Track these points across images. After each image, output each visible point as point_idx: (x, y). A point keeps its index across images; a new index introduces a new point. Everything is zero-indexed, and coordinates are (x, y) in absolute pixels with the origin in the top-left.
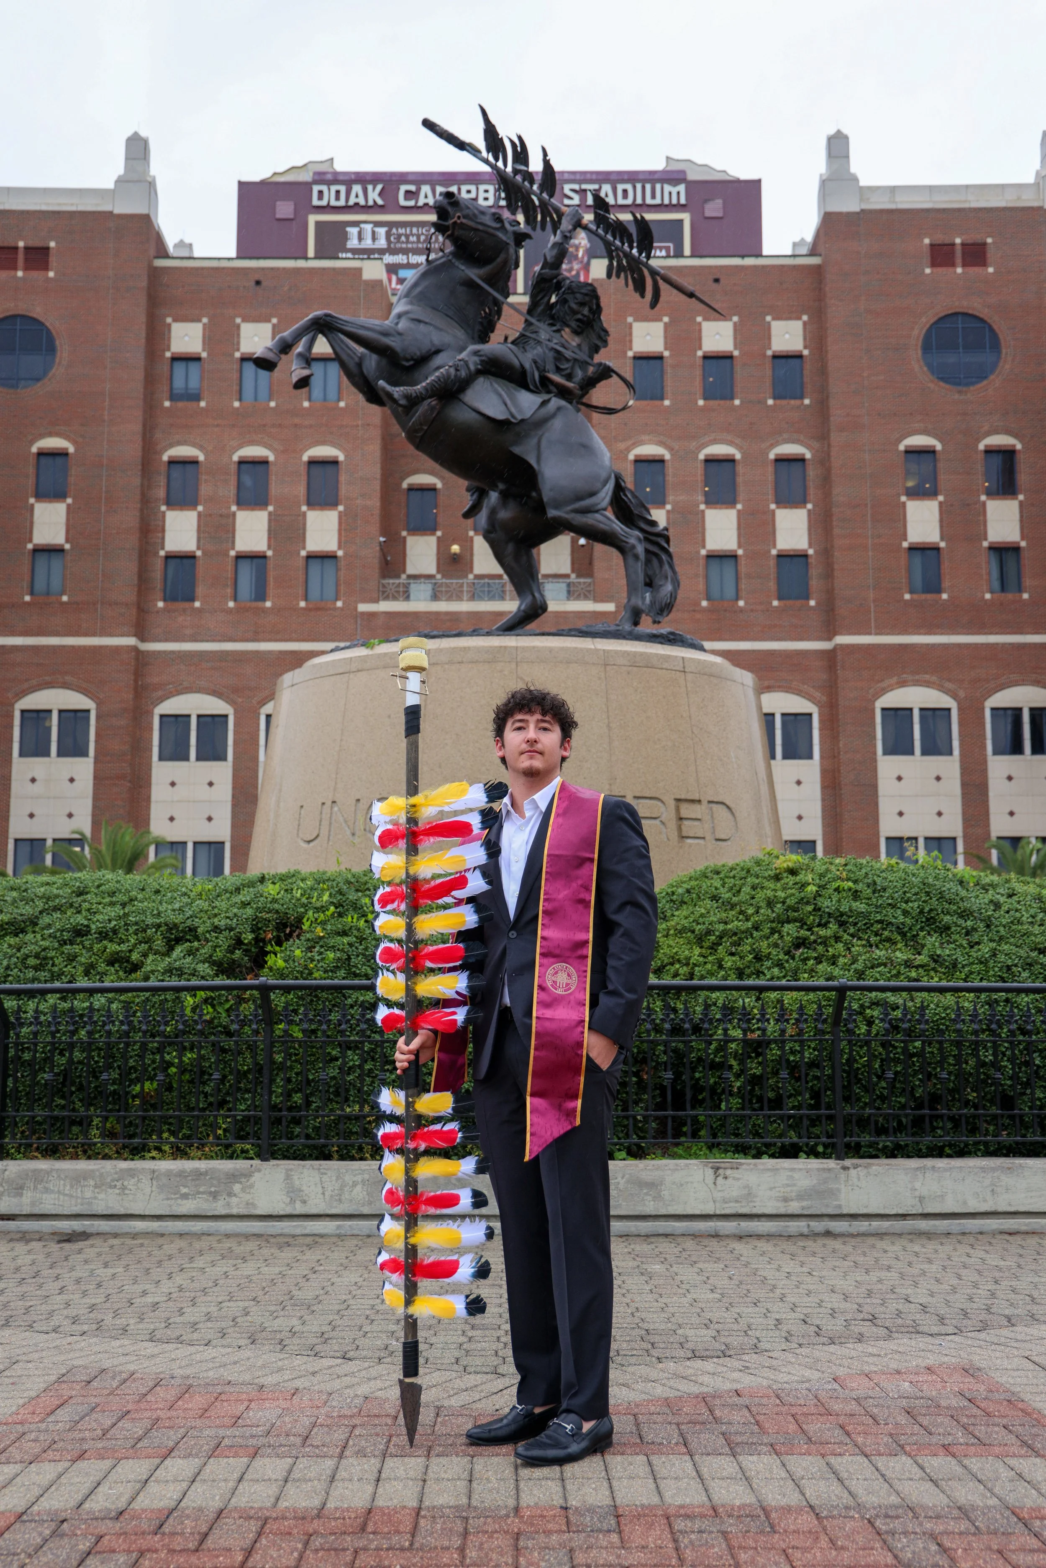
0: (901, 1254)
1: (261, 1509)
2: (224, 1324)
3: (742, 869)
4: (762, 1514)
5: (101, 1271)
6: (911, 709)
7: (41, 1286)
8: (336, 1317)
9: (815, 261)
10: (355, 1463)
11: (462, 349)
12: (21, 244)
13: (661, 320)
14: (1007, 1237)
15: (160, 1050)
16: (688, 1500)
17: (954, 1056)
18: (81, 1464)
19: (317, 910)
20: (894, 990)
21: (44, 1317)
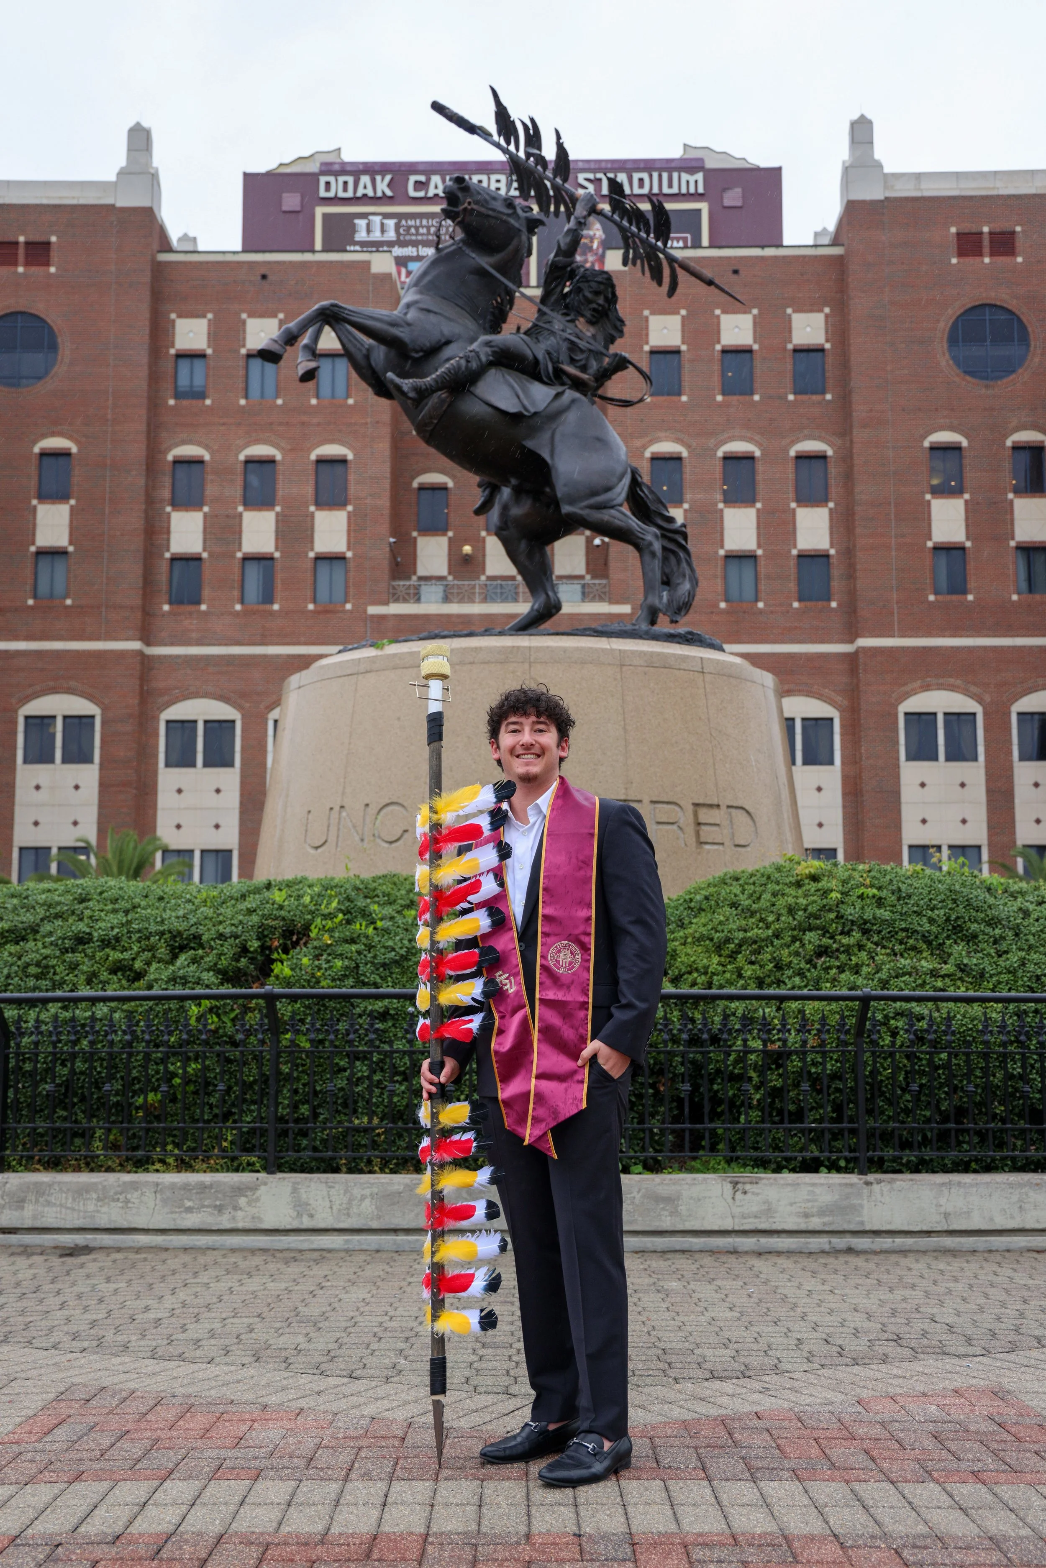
0: (926, 1272)
1: (262, 1534)
2: (227, 1342)
3: (763, 875)
4: (783, 1542)
5: (103, 1286)
6: (935, 714)
7: (41, 1301)
8: (344, 1335)
9: (837, 251)
10: (361, 1486)
11: (473, 340)
12: (22, 239)
13: (678, 313)
14: (1035, 1255)
15: (163, 1061)
16: (706, 1529)
17: (981, 1068)
18: (77, 1486)
19: (326, 917)
20: (919, 1000)
21: (44, 1333)
